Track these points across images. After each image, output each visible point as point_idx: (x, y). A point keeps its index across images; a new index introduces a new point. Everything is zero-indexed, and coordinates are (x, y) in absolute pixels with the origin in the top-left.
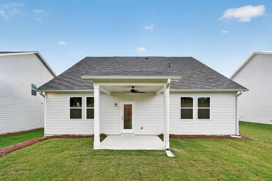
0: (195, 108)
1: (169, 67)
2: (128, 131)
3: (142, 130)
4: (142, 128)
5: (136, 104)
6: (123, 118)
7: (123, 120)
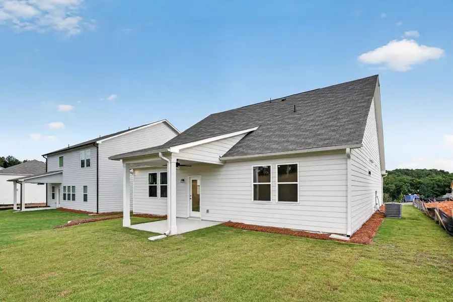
0: (274, 183)
1: (294, 111)
2: (195, 214)
3: (208, 215)
4: (208, 211)
5: (202, 180)
6: (191, 197)
7: (191, 200)
